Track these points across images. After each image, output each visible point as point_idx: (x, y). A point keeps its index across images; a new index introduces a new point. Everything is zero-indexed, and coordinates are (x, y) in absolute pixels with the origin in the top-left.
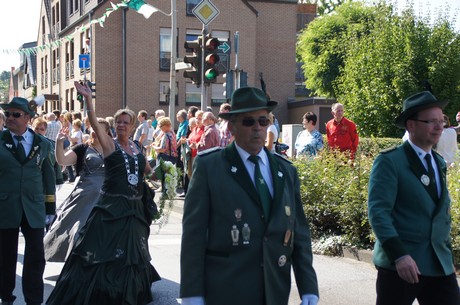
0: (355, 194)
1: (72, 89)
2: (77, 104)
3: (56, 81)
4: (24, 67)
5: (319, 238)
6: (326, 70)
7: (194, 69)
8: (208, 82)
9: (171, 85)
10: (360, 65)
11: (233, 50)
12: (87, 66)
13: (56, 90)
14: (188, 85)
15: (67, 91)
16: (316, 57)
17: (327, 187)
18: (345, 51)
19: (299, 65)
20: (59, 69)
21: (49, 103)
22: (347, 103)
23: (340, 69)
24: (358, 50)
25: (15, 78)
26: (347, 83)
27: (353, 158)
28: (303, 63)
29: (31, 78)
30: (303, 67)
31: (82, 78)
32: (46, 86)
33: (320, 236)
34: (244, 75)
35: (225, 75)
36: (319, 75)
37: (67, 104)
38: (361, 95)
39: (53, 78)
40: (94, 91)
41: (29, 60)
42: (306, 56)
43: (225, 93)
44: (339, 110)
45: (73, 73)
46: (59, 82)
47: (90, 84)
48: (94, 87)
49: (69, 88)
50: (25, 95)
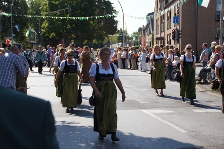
1: (170, 34)
2: (173, 41)
3: (163, 30)
4: (148, 25)
9: (220, 28)
12: (177, 22)
13: (162, 35)
15: (168, 35)
20: (164, 25)
21: (159, 42)
25: (144, 30)
29: (151, 30)
31: (175, 28)
32: (158, 33)
37: (168, 41)
39: (161, 29)
40: (181, 34)
41: (150, 21)
45: (170, 26)
46: (164, 31)
47: (179, 31)
48: (181, 33)
49: (169, 33)
50: (148, 39)
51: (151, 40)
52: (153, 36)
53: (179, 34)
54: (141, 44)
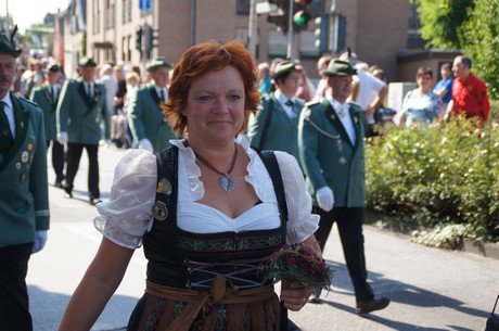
0: (483, 172)
1: (130, 37)
2: (136, 55)
3: (110, 25)
4: (72, 8)
5: (433, 227)
6: (449, 14)
7: (281, 13)
8: (298, 28)
9: (251, 32)
12: (148, 6)
13: (110, 37)
14: (272, 34)
15: (124, 38)
17: (445, 163)
19: (414, 7)
20: (114, 11)
21: (102, 53)
22: (475, 56)
23: (469, 12)
25: (62, 21)
26: (477, 31)
27: (482, 127)
28: (419, 5)
29: (80, 22)
30: (419, 10)
31: (142, 22)
32: (99, 32)
33: (435, 224)
34: (342, 21)
35: (318, 20)
36: (440, 20)
37: (124, 55)
38: (496, 47)
39: (107, 22)
40: (157, 38)
41: (78, 0)
43: (318, 43)
45: (130, 14)
46: (114, 27)
47: (151, 31)
48: (155, 34)
49: (126, 34)
50: (72, 43)
51: (80, 48)
52: (85, 37)
53: (152, 38)
54: (50, 54)
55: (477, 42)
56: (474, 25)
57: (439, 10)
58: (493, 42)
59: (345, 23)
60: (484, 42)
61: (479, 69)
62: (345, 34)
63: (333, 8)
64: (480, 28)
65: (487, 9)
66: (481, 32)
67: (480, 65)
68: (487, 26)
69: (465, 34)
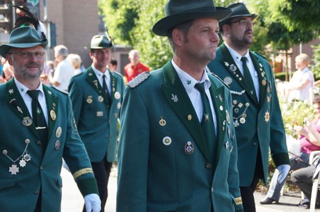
6: (124, 23)
7: (6, 20)
10: (152, 18)
11: (42, 4)
14: (2, 34)
16: (116, 11)
18: (139, 7)
19: (101, 17)
22: (142, 50)
23: (136, 21)
24: (150, 5)
26: (142, 34)
28: (105, 16)
30: (104, 19)
34: (53, 26)
36: (119, 26)
38: (154, 44)
42: (107, 9)
44: (136, 56)
55: (142, 41)
56: (140, 30)
57: (118, 20)
58: (152, 41)
59: (55, 28)
60: (147, 41)
61: (145, 58)
62: (55, 36)
63: (45, 18)
64: (144, 32)
65: (147, 19)
66: (145, 35)
67: (145, 56)
68: (147, 31)
69: (135, 36)
